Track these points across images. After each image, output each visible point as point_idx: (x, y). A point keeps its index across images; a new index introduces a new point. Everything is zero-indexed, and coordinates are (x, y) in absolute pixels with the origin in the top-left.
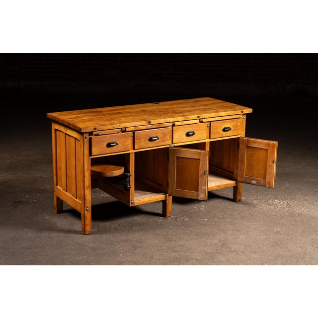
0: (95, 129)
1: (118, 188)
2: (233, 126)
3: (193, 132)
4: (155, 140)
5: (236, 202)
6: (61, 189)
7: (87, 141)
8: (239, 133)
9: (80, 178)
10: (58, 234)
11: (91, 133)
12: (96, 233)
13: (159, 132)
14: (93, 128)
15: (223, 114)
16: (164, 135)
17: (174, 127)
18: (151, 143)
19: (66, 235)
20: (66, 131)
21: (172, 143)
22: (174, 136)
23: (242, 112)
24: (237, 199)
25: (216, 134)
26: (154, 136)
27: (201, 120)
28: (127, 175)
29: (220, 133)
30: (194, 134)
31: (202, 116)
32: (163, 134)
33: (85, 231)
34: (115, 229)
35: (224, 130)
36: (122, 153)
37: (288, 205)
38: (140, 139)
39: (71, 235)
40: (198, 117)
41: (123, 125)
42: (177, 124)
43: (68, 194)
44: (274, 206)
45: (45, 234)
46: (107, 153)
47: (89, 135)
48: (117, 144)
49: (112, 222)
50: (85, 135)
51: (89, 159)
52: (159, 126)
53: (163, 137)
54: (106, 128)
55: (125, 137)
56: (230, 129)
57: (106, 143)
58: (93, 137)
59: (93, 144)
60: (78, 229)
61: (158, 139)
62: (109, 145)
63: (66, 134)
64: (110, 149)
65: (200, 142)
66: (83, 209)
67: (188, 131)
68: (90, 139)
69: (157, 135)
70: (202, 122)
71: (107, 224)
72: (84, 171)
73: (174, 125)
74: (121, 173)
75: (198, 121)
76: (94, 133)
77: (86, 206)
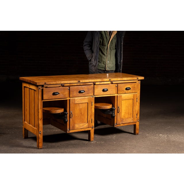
0: (45, 83)
1: (61, 123)
2: (132, 87)
3: (107, 89)
4: (83, 92)
5: (135, 135)
6: (27, 123)
7: (40, 91)
8: (136, 91)
9: (36, 114)
10: (22, 148)
11: (43, 86)
12: (46, 148)
13: (85, 88)
14: (44, 83)
15: (125, 79)
16: (89, 90)
17: (95, 85)
18: (80, 94)
19: (27, 149)
20: (29, 86)
21: (94, 95)
22: (95, 91)
23: (138, 78)
24: (136, 133)
25: (121, 91)
26: (82, 90)
27: (112, 82)
28: (65, 113)
29: (124, 91)
30: (107, 90)
31: (112, 79)
32: (87, 89)
33: (39, 147)
34: (58, 146)
35: (126, 89)
36: (62, 99)
37: (167, 136)
38: (73, 91)
39: (30, 149)
40: (110, 80)
41: (63, 82)
42: (96, 83)
43: (30, 125)
44: (158, 137)
45: (15, 148)
46: (53, 98)
47: (42, 87)
48: (59, 94)
49: (57, 143)
50: (39, 87)
51: (41, 102)
52: (85, 84)
53: (88, 91)
54: (52, 83)
55: (64, 90)
56: (130, 89)
57: (52, 93)
58: (44, 88)
59: (44, 93)
60: (35, 146)
61: (84, 92)
62: (54, 94)
63: (30, 88)
64: (54, 96)
65: (112, 95)
66: (38, 133)
67: (104, 88)
68: (42, 90)
69: (84, 90)
70: (112, 83)
71: (54, 144)
72: (38, 109)
73: (94, 84)
74: (61, 112)
75: (110, 82)
76: (45, 86)
77: (40, 131)
